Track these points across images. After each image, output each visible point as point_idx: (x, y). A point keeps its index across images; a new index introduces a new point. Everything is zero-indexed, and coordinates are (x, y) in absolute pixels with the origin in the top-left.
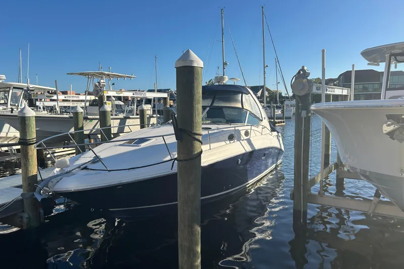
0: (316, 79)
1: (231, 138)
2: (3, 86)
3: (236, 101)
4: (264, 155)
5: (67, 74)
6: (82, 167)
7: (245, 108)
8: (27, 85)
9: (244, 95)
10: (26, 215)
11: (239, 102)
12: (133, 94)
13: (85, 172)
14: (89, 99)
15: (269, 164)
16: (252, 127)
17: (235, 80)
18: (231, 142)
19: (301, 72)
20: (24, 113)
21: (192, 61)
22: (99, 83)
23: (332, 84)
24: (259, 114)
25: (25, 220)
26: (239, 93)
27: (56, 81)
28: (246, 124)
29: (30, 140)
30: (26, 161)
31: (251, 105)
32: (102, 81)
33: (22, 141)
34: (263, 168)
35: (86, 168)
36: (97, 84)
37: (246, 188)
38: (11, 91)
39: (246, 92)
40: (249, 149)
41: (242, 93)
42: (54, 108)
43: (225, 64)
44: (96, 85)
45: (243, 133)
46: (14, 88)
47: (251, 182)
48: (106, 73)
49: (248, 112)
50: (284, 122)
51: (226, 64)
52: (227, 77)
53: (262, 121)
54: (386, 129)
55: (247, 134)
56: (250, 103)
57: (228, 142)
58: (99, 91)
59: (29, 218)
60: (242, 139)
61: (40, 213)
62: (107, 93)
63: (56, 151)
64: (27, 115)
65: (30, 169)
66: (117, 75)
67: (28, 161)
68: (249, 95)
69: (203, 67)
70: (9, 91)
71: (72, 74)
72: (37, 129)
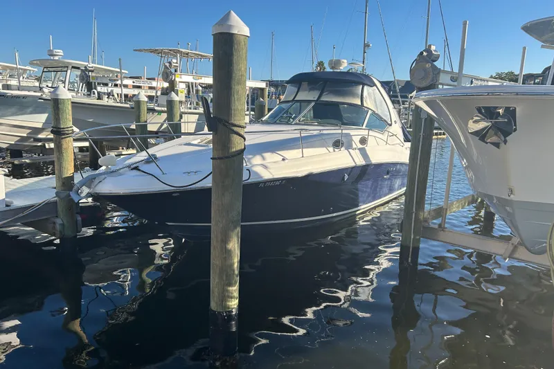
1: (337, 144)
2: (60, 65)
3: (353, 95)
4: (388, 173)
5: (134, 50)
6: (132, 167)
7: (365, 105)
9: (366, 87)
10: (59, 221)
11: (358, 97)
13: (135, 172)
15: (396, 186)
16: (370, 131)
18: (336, 150)
19: (425, 54)
20: (57, 95)
21: (230, 27)
22: (170, 63)
23: (532, 82)
24: (386, 116)
25: (58, 227)
26: (359, 83)
27: (120, 59)
28: (364, 127)
29: (63, 128)
30: (60, 155)
31: (375, 102)
32: (174, 61)
33: (55, 129)
34: (385, 190)
35: (136, 168)
36: (167, 65)
37: (356, 215)
38: (69, 71)
39: (369, 84)
40: (360, 161)
41: (364, 85)
44: (165, 66)
45: (356, 139)
46: (73, 67)
47: (364, 207)
48: (183, 50)
49: (370, 112)
50: (444, 134)
52: (345, 61)
53: (391, 125)
54: (474, 126)
55: (363, 141)
56: (374, 99)
57: (331, 149)
58: (169, 74)
59: (63, 225)
60: (354, 146)
61: (77, 220)
62: (181, 78)
64: (60, 97)
65: (64, 165)
66: (199, 55)
67: (63, 156)
68: (375, 87)
69: (249, 35)
70: (67, 71)
71: (140, 50)
72: (91, 120)
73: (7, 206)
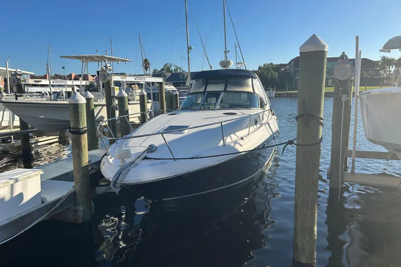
0: (269, 64)
1: (255, 122)
3: (247, 86)
7: (256, 92)
8: (5, 69)
9: (253, 79)
10: (80, 209)
11: (250, 87)
12: (135, 79)
14: (85, 84)
17: (241, 65)
22: (106, 67)
23: (283, 69)
24: (264, 98)
25: (81, 214)
28: (260, 109)
29: (83, 128)
30: (79, 151)
31: (259, 90)
32: (108, 65)
33: (75, 130)
35: (146, 158)
36: (104, 68)
42: (61, 94)
43: (189, 48)
44: (103, 70)
49: (259, 97)
51: (191, 48)
53: (266, 105)
56: (258, 87)
63: (40, 140)
65: (83, 159)
68: (257, 79)
71: (65, 57)
72: (42, 117)
73: (43, 202)
